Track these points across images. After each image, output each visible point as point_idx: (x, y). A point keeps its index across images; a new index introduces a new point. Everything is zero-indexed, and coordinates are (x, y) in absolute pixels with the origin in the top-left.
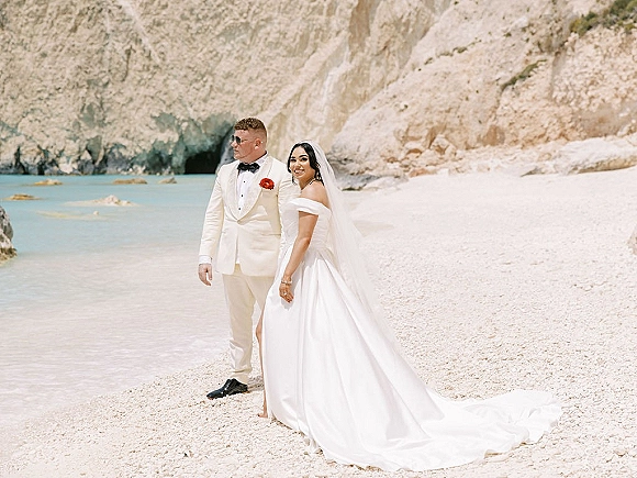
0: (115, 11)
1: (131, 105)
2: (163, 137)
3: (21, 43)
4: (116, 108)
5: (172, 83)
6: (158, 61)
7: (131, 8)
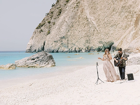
0: (92, 23)
1: (94, 40)
2: (100, 45)
3: (76, 30)
4: (92, 40)
5: (102, 35)
6: (99, 32)
7: (94, 23)
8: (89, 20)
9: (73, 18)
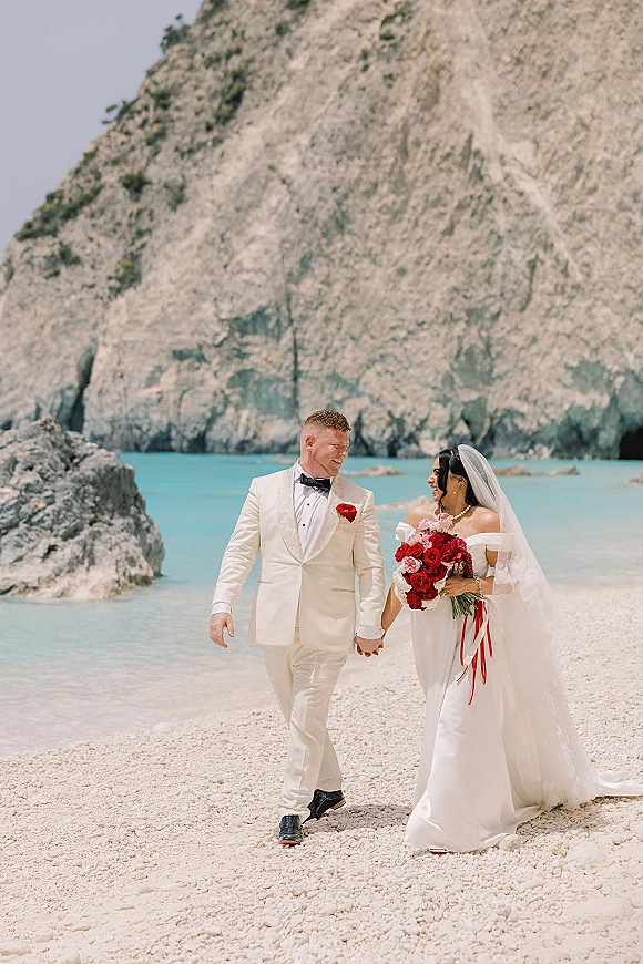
0: (514, 200)
1: (534, 349)
2: (583, 400)
3: (368, 254)
4: (511, 353)
5: (602, 312)
6: (580, 278)
7: (539, 195)
8: (495, 173)
9: (349, 147)
